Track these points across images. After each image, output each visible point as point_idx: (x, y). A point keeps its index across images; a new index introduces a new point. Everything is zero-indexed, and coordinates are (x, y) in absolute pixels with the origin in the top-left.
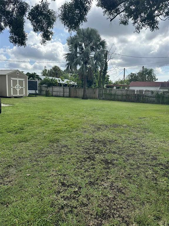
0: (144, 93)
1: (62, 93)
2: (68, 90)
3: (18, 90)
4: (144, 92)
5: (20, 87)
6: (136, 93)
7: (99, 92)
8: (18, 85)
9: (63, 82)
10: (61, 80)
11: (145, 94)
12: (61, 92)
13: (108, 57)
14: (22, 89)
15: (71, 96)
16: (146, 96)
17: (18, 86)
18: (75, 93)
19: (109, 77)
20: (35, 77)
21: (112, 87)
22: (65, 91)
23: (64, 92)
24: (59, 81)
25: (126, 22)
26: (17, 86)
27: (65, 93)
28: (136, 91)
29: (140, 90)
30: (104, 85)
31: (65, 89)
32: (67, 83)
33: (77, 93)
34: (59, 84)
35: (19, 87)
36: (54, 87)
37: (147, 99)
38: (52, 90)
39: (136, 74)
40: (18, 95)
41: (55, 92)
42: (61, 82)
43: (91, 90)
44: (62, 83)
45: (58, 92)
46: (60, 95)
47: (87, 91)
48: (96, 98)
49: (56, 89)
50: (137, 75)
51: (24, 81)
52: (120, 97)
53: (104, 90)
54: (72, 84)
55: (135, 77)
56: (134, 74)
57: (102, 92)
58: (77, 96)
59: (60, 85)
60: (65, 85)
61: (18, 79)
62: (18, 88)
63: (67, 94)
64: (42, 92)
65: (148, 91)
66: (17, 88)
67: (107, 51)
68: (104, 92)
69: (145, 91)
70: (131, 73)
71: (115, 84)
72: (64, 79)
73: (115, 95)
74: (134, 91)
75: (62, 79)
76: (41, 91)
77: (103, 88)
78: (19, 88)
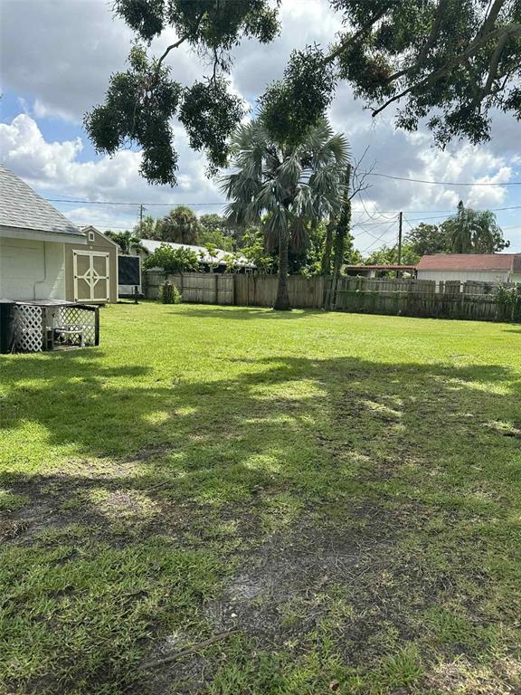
0: (461, 291)
1: (212, 293)
2: (231, 284)
3: (92, 285)
4: (462, 287)
5: (98, 277)
6: (437, 290)
7: (325, 288)
8: (91, 270)
9: (215, 260)
10: (207, 253)
11: (464, 292)
12: (208, 289)
13: (354, 183)
14: (102, 283)
15: (239, 300)
16: (467, 299)
17: (92, 274)
18: (250, 294)
19: (351, 242)
20: (128, 244)
21: (364, 272)
22: (221, 285)
23: (217, 290)
24: (202, 255)
25: (411, 122)
26: (89, 275)
27: (221, 294)
28: (438, 283)
29: (451, 282)
30: (339, 268)
31: (220, 281)
32: (225, 262)
33: (258, 293)
34: (200, 264)
35: (95, 275)
36: (186, 274)
37: (472, 307)
38: (182, 283)
39: (436, 229)
40: (92, 299)
41: (189, 288)
42: (208, 259)
43: (301, 283)
44: (210, 261)
45: (200, 289)
46: (206, 299)
47: (289, 286)
48: (317, 307)
49: (193, 280)
50: (439, 231)
51: (107, 259)
52: (389, 303)
53: (340, 282)
54: (239, 263)
55: (434, 236)
56: (431, 227)
57: (333, 288)
58: (258, 300)
59: (206, 267)
60: (221, 269)
61: (92, 254)
62: (92, 280)
63: (227, 294)
64: (149, 290)
65: (475, 284)
66: (89, 280)
67: (349, 166)
68: (339, 289)
69: (466, 285)
70: (422, 225)
71: (374, 263)
72: (216, 250)
73: (374, 296)
74: (432, 284)
75: (209, 250)
76: (147, 286)
77: (339, 275)
78: (95, 280)
